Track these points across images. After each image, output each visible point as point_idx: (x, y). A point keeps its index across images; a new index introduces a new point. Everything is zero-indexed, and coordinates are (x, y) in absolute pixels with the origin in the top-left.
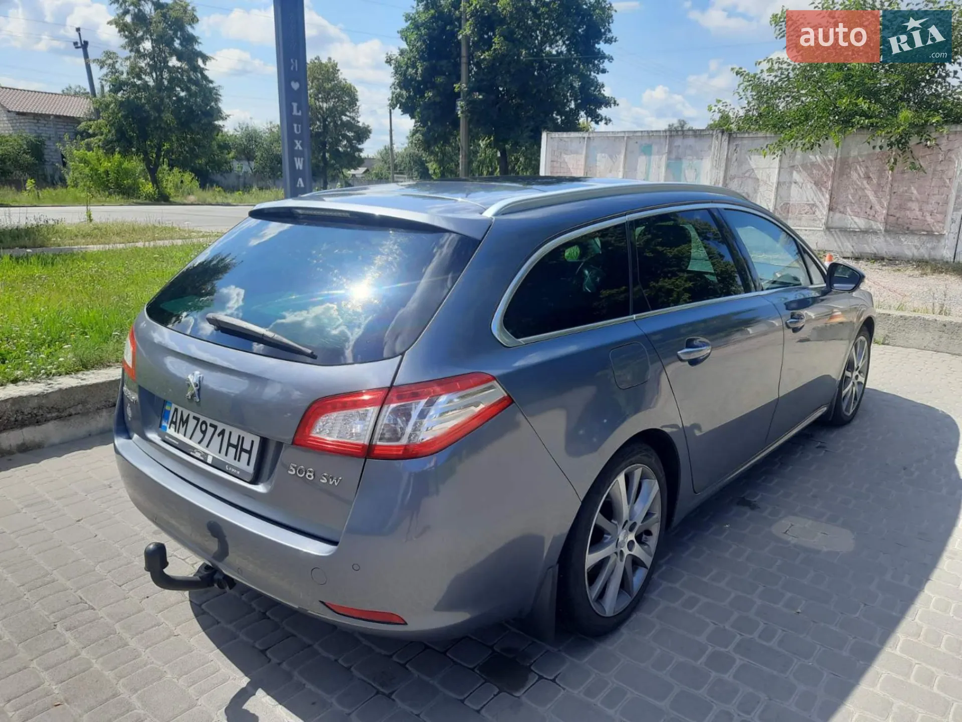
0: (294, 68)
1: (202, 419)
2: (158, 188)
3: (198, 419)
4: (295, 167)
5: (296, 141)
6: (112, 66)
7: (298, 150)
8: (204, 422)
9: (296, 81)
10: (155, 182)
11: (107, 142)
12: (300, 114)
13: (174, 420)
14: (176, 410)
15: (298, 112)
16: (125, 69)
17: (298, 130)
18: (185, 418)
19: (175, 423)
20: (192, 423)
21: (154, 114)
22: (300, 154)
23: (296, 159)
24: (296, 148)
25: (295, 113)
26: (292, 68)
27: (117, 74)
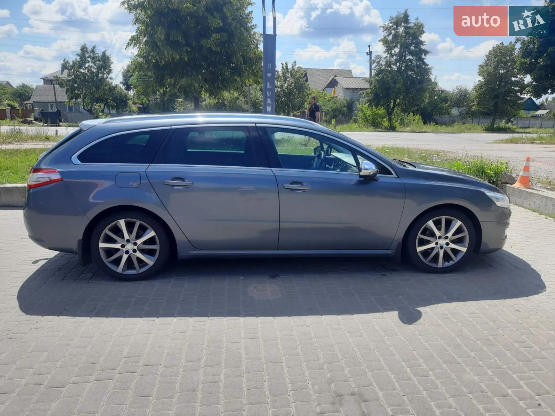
0: (269, 67)
2: (390, 123)
4: (267, 110)
5: (268, 99)
6: (378, 62)
7: (269, 103)
9: (269, 73)
10: (390, 120)
11: (369, 101)
12: (271, 87)
15: (270, 86)
16: (384, 63)
17: (269, 94)
21: (393, 85)
22: (269, 105)
23: (267, 107)
24: (268, 102)
25: (268, 87)
26: (268, 67)
27: (380, 66)
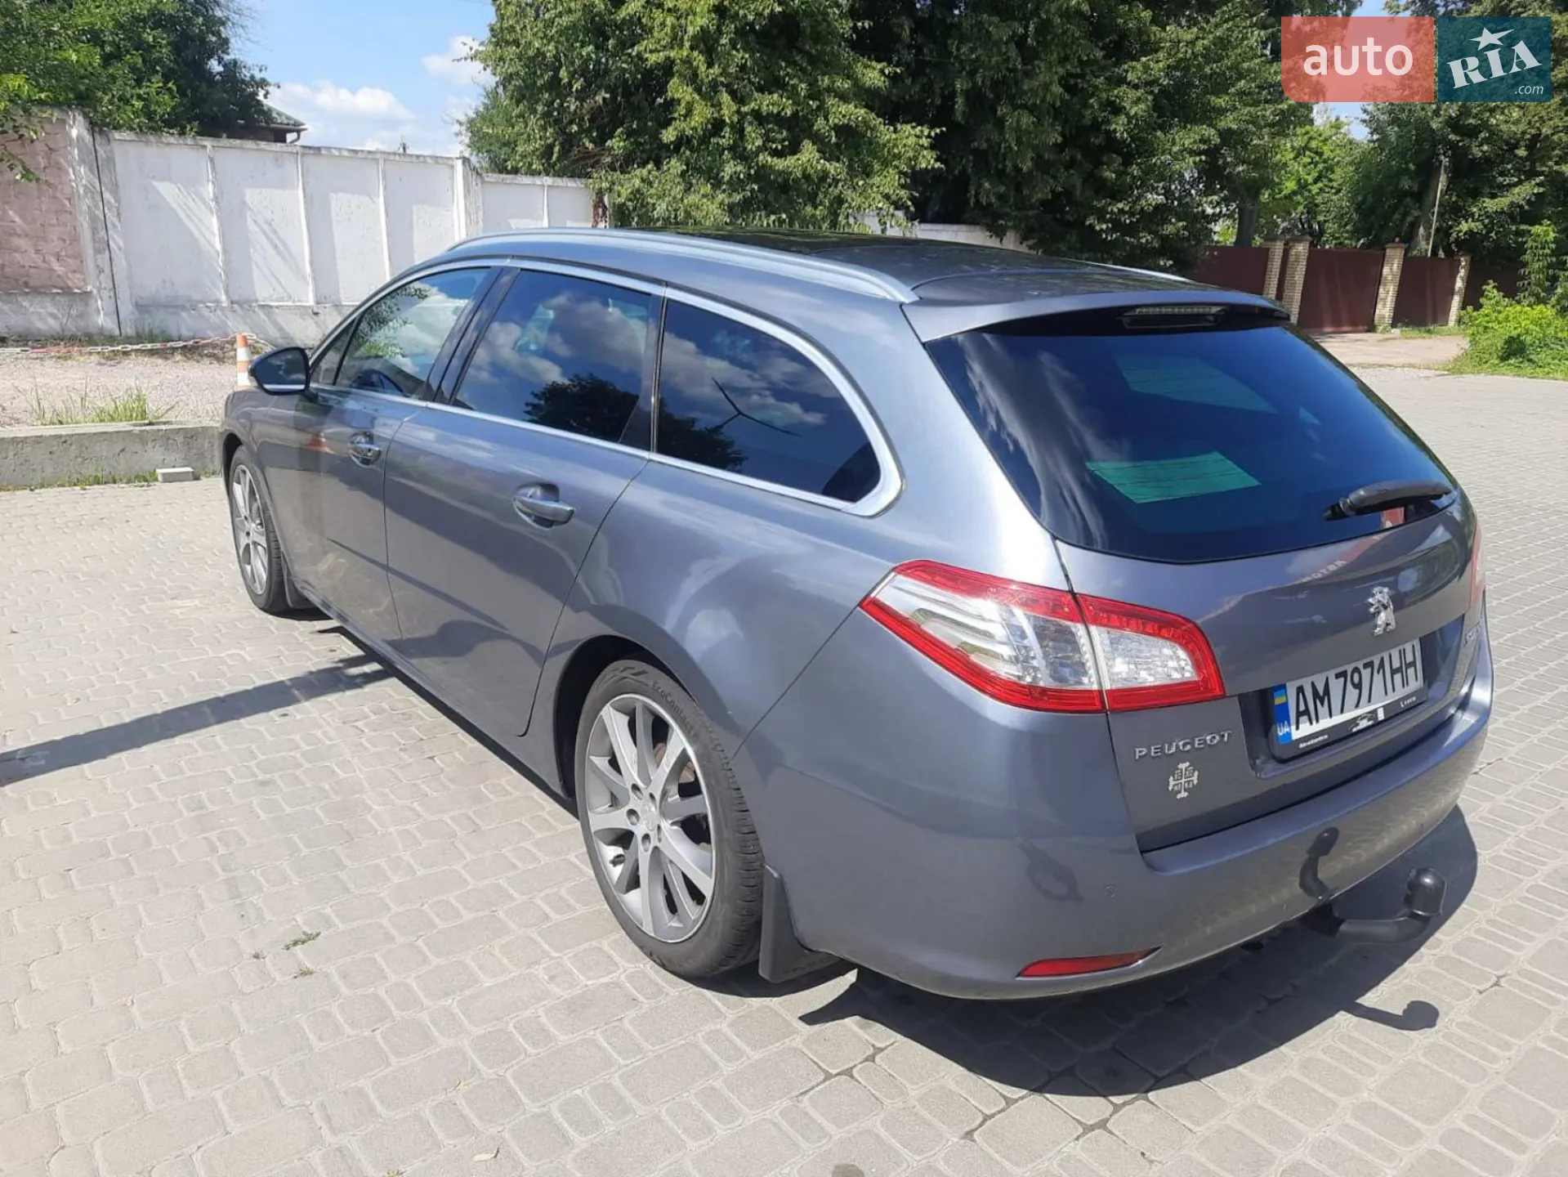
1: (1349, 668)
3: (1343, 674)
8: (1356, 670)
13: (1302, 708)
14: (1300, 690)
18: (1321, 691)
19: (1307, 712)
20: (1336, 686)
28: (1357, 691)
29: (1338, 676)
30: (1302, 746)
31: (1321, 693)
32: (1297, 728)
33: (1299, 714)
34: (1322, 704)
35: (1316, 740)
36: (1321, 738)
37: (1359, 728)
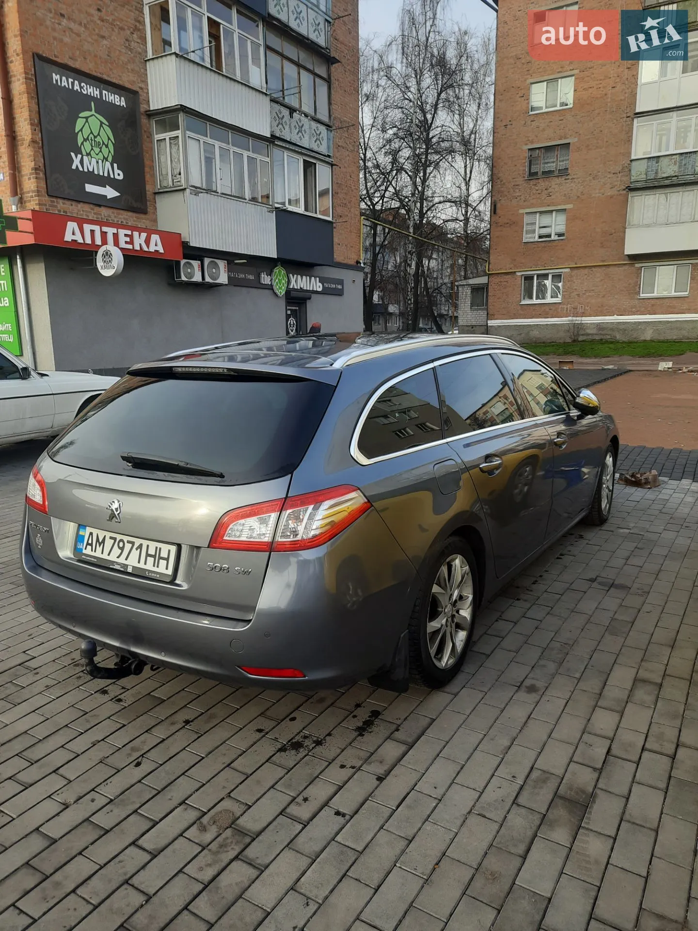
1: (119, 538)
3: (115, 539)
8: (121, 541)
13: (90, 542)
14: (91, 533)
18: (101, 539)
20: (109, 543)
28: (120, 551)
29: (111, 538)
30: (83, 557)
31: (100, 541)
32: (86, 549)
33: (88, 544)
34: (100, 546)
35: (90, 559)
36: (93, 559)
37: (114, 567)
